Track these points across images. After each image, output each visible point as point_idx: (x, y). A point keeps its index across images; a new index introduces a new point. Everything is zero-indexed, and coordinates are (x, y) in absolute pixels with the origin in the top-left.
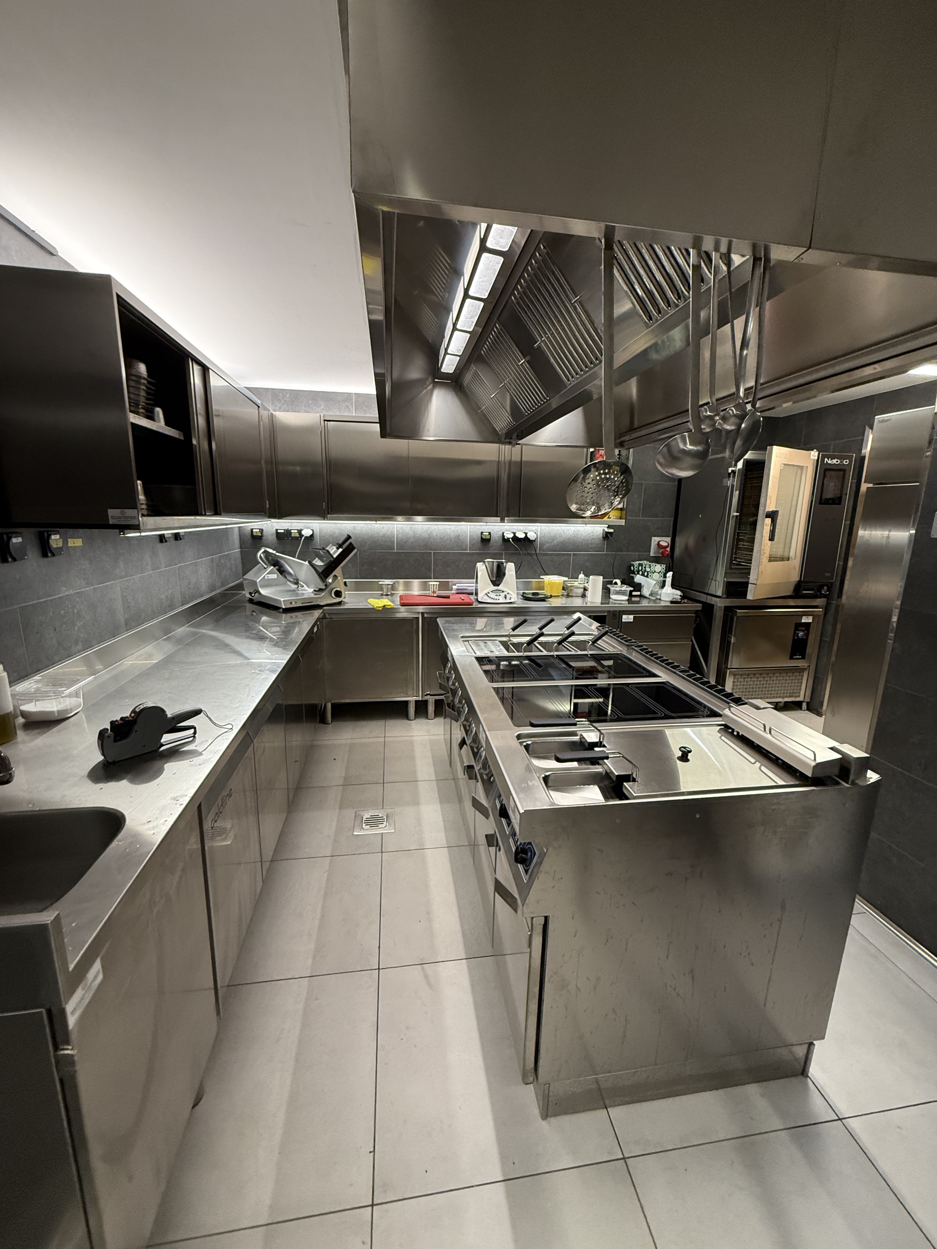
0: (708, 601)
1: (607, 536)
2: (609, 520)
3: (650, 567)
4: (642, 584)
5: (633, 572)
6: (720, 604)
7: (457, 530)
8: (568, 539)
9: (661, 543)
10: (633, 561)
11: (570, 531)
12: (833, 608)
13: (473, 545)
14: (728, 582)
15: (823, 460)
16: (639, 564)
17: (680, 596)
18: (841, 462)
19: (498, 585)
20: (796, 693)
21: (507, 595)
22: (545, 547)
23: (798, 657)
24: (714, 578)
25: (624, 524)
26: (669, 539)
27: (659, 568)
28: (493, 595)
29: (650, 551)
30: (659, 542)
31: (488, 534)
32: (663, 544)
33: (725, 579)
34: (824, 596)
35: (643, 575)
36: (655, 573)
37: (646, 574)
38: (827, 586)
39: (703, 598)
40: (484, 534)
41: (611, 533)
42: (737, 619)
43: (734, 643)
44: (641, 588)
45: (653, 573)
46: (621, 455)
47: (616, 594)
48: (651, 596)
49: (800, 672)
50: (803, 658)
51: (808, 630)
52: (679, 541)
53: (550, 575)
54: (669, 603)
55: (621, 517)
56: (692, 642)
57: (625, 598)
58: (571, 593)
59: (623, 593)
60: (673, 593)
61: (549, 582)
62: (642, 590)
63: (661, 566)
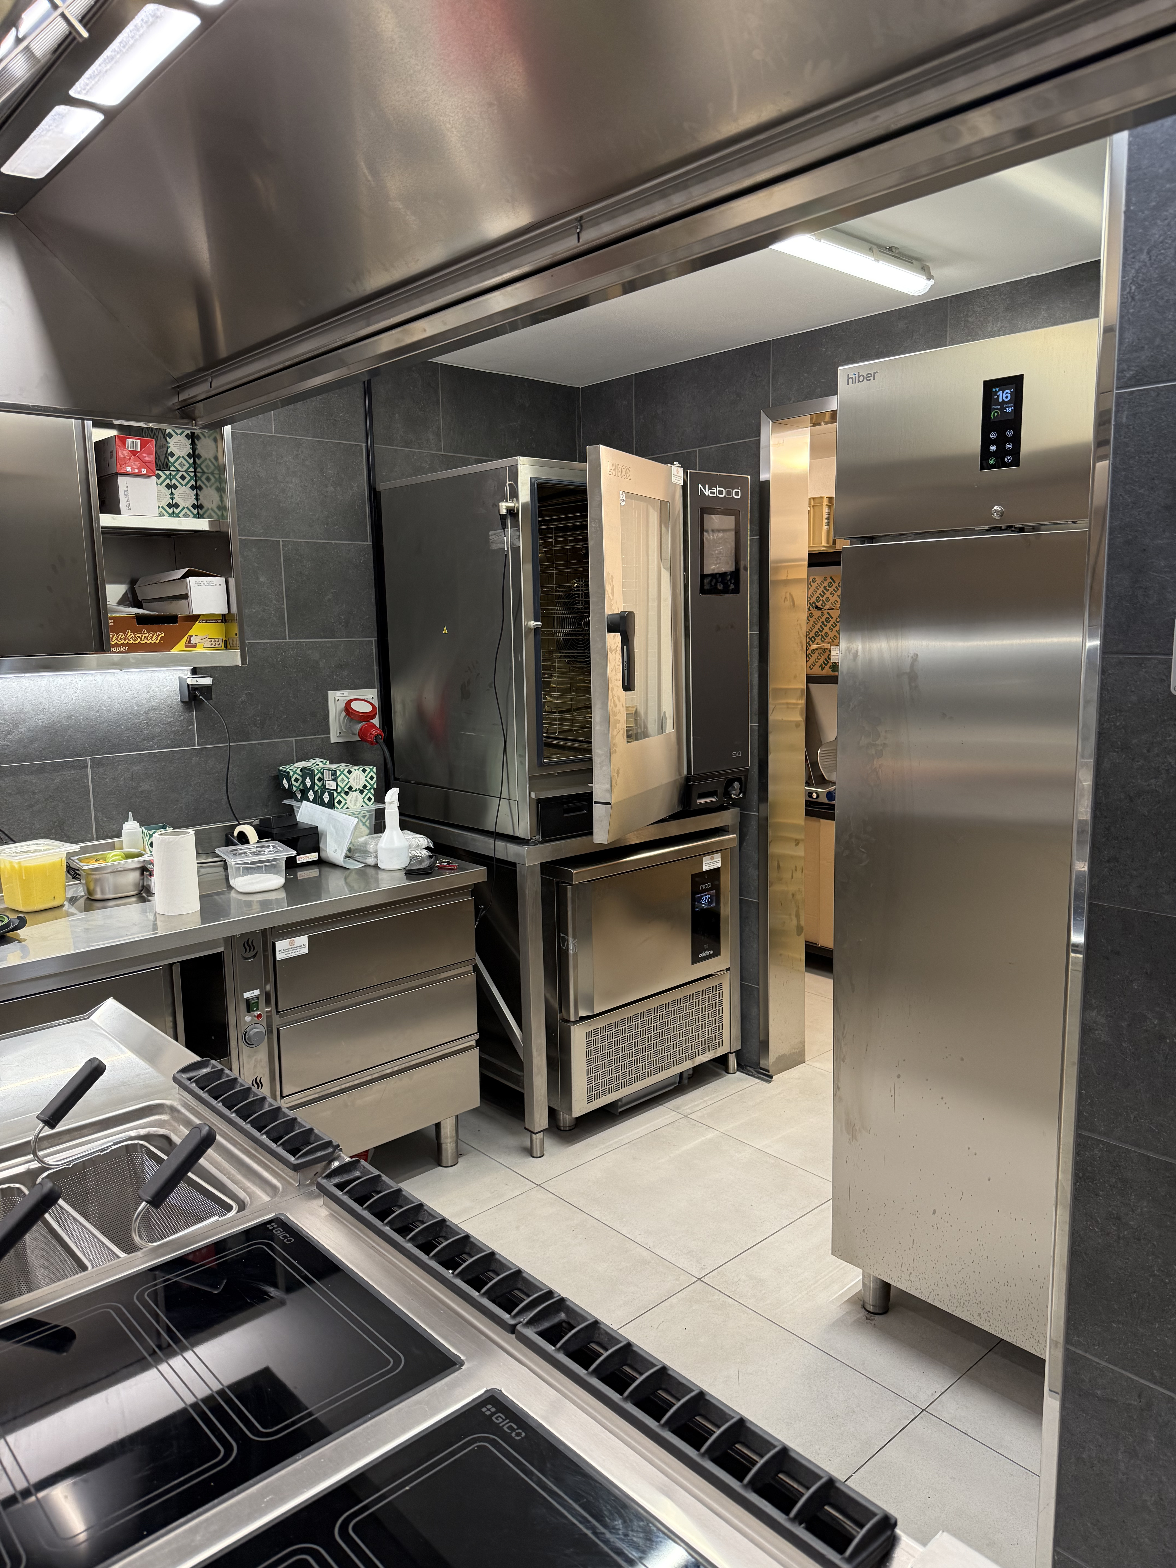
0: (499, 856)
1: (194, 698)
2: (191, 651)
3: (335, 779)
4: (321, 827)
5: (290, 794)
6: (529, 858)
8: (69, 718)
9: (355, 706)
10: (284, 764)
12: (753, 826)
14: (539, 801)
15: (695, 489)
16: (303, 769)
17: (428, 848)
18: (729, 493)
20: (715, 1038)
23: (707, 953)
24: (505, 794)
25: (239, 663)
26: (372, 694)
27: (360, 777)
29: (327, 731)
30: (349, 702)
32: (362, 708)
33: (533, 795)
34: (735, 803)
35: (318, 800)
36: (352, 794)
37: (326, 797)
38: (739, 780)
39: (485, 846)
41: (206, 690)
42: (573, 890)
43: (575, 954)
44: (318, 842)
45: (347, 793)
46: (199, 457)
47: (244, 875)
48: (351, 861)
49: (715, 988)
50: (717, 953)
51: (717, 888)
52: (401, 697)
53: (15, 842)
54: (402, 874)
55: (226, 642)
56: (476, 968)
57: (277, 880)
58: (98, 890)
59: (269, 867)
60: (407, 844)
61: (13, 867)
62: (321, 846)
63: (364, 771)
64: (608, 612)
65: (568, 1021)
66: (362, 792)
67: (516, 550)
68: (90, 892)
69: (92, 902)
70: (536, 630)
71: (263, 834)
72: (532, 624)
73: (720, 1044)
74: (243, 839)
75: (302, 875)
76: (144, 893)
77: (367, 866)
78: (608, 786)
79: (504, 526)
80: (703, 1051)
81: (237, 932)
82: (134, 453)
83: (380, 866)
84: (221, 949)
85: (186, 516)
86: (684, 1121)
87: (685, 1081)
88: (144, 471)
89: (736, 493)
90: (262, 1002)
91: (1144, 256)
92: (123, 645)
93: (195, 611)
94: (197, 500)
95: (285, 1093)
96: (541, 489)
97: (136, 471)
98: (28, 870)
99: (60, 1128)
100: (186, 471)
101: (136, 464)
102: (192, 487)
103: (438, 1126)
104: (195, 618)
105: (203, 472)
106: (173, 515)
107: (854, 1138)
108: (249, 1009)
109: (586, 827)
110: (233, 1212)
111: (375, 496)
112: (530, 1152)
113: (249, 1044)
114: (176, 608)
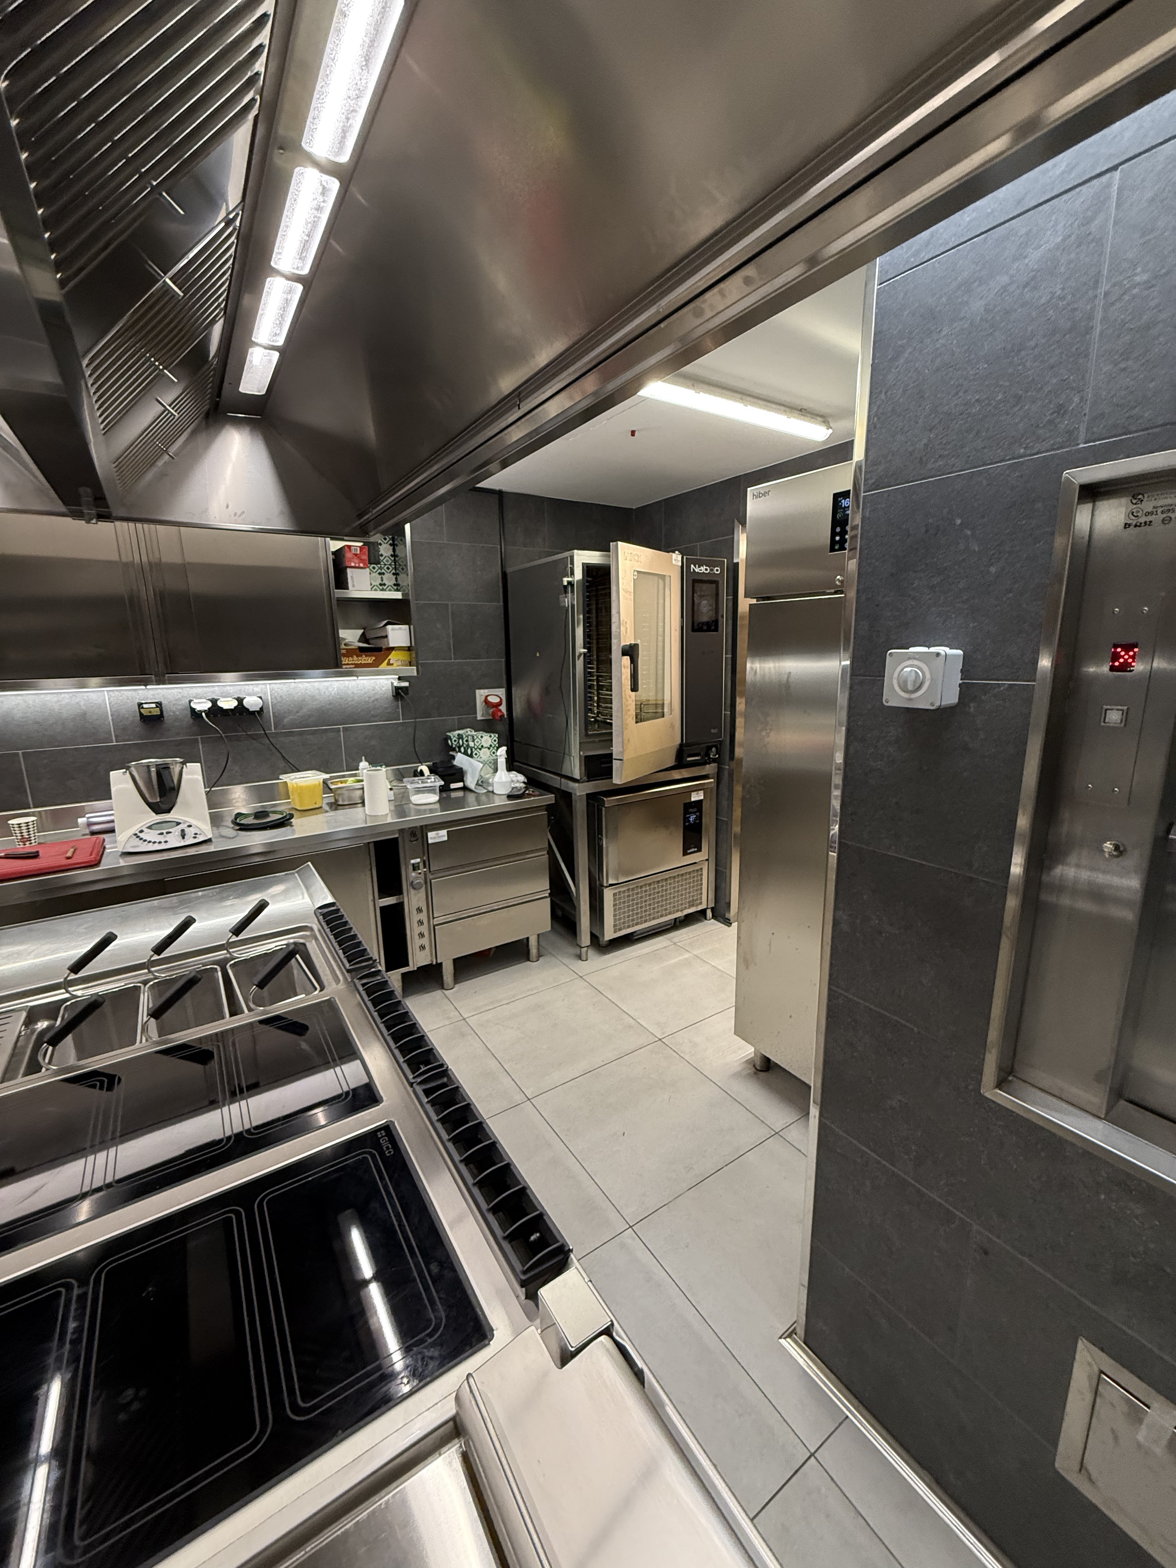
0: (563, 788)
1: (398, 693)
2: (390, 668)
3: (473, 741)
4: (465, 768)
5: (454, 750)
6: (580, 790)
7: (78, 703)
8: (330, 704)
9: (490, 699)
10: (450, 731)
11: (330, 689)
12: (726, 773)
13: (125, 729)
14: (586, 757)
15: (688, 567)
16: (459, 735)
17: (524, 783)
18: (712, 570)
19: (168, 811)
20: (697, 900)
21: (187, 830)
22: (286, 720)
23: (693, 850)
24: (570, 754)
25: (415, 674)
26: (502, 692)
27: (487, 739)
28: (149, 835)
29: (476, 713)
30: (488, 697)
31: (154, 705)
32: (494, 700)
33: (581, 753)
34: (714, 761)
35: (466, 753)
36: (483, 749)
37: (469, 752)
38: (716, 746)
39: (555, 781)
40: (145, 706)
41: (404, 689)
42: (606, 810)
43: (607, 847)
44: (463, 777)
45: (480, 749)
46: (397, 556)
47: (415, 794)
48: (480, 787)
49: (697, 871)
50: (699, 850)
51: (700, 810)
52: (516, 692)
53: (299, 771)
54: (505, 797)
55: (410, 662)
56: (550, 852)
57: (434, 798)
58: (341, 800)
59: (431, 790)
60: (510, 780)
61: (293, 786)
62: (465, 779)
63: (490, 736)
64: (623, 644)
65: (603, 886)
66: (489, 749)
67: (573, 606)
68: (336, 800)
69: (335, 806)
70: (585, 654)
71: (432, 771)
72: (582, 650)
73: (701, 903)
74: (422, 773)
75: (454, 795)
76: (361, 802)
77: (489, 792)
78: (621, 750)
79: (566, 592)
80: (690, 907)
81: (410, 825)
82: (356, 555)
83: (495, 792)
84: (397, 836)
85: (390, 590)
86: (673, 947)
87: (678, 923)
88: (362, 565)
89: (717, 570)
90: (421, 866)
92: (352, 664)
93: (391, 645)
94: (396, 581)
95: (435, 916)
96: (589, 569)
97: (357, 565)
98: (301, 788)
100: (390, 565)
101: (357, 561)
102: (394, 574)
103: (528, 939)
104: (393, 649)
105: (400, 565)
106: (383, 590)
107: (747, 968)
108: (414, 869)
109: (608, 773)
111: (504, 575)
112: (579, 957)
113: (414, 889)
114: (382, 644)
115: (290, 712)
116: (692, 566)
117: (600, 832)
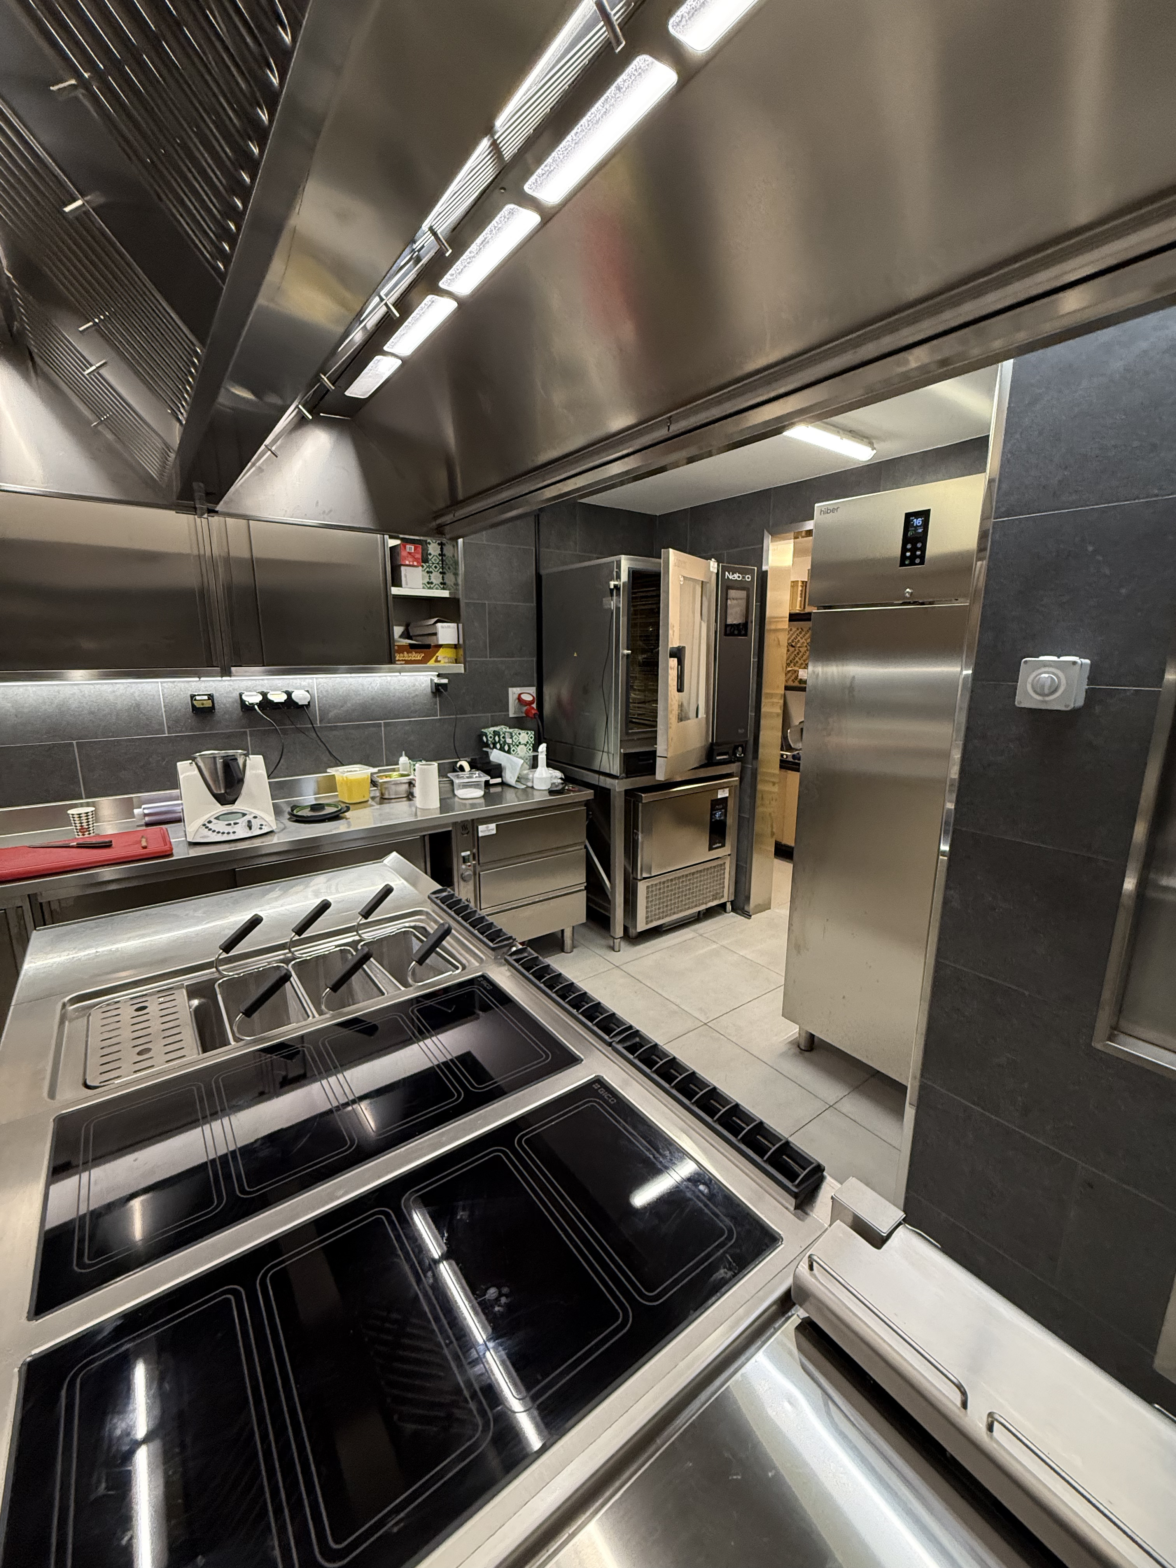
0: (601, 784)
1: (438, 690)
2: (437, 664)
3: (512, 738)
4: (503, 764)
5: (487, 745)
6: (618, 787)
7: (132, 694)
8: (373, 699)
9: (524, 697)
10: (484, 728)
11: (373, 685)
12: (749, 773)
13: (177, 721)
14: (625, 754)
15: (724, 575)
16: (494, 732)
17: (561, 779)
18: (744, 577)
19: (233, 802)
20: (720, 893)
21: (253, 821)
22: (331, 715)
23: (718, 845)
24: (606, 749)
25: (463, 671)
26: (533, 690)
27: (525, 737)
28: (220, 826)
29: (508, 710)
30: (520, 695)
31: (206, 697)
32: (527, 698)
33: (622, 751)
34: (739, 760)
35: (502, 749)
36: (520, 746)
37: (506, 748)
38: (742, 746)
39: (593, 779)
40: (198, 698)
41: (444, 686)
42: (642, 806)
43: (642, 843)
44: (501, 772)
45: (518, 746)
46: (445, 555)
47: (463, 788)
48: (519, 784)
49: (721, 865)
50: (723, 846)
51: (725, 808)
52: (548, 692)
53: (344, 765)
54: (547, 793)
55: (456, 660)
56: (586, 847)
57: (480, 793)
58: (387, 793)
59: (476, 785)
60: (549, 775)
61: (343, 780)
62: (503, 774)
63: (527, 733)
64: (670, 646)
65: (637, 879)
66: (526, 745)
67: (618, 609)
68: (382, 794)
69: (383, 800)
70: (628, 655)
71: (473, 766)
72: (626, 652)
73: (723, 896)
74: (462, 769)
75: (492, 790)
76: (410, 796)
77: (528, 787)
78: (666, 747)
79: (612, 595)
80: (713, 900)
81: (459, 820)
82: (410, 553)
83: (535, 787)
84: (450, 829)
85: (437, 589)
86: (700, 938)
87: (701, 916)
88: (415, 563)
89: (748, 578)
90: (471, 858)
91: (1018, 436)
92: (402, 660)
93: (441, 643)
94: (443, 580)
95: (482, 908)
96: (634, 574)
97: (411, 563)
98: (351, 782)
99: (369, 920)
100: (438, 564)
101: (411, 559)
102: (441, 573)
103: (563, 931)
104: (441, 646)
105: (447, 564)
106: (430, 588)
107: (799, 952)
108: (464, 862)
109: (652, 770)
110: (458, 972)
111: (539, 577)
112: (612, 948)
113: (464, 880)
114: (431, 641)
115: (335, 706)
116: (727, 573)
117: (636, 827)
